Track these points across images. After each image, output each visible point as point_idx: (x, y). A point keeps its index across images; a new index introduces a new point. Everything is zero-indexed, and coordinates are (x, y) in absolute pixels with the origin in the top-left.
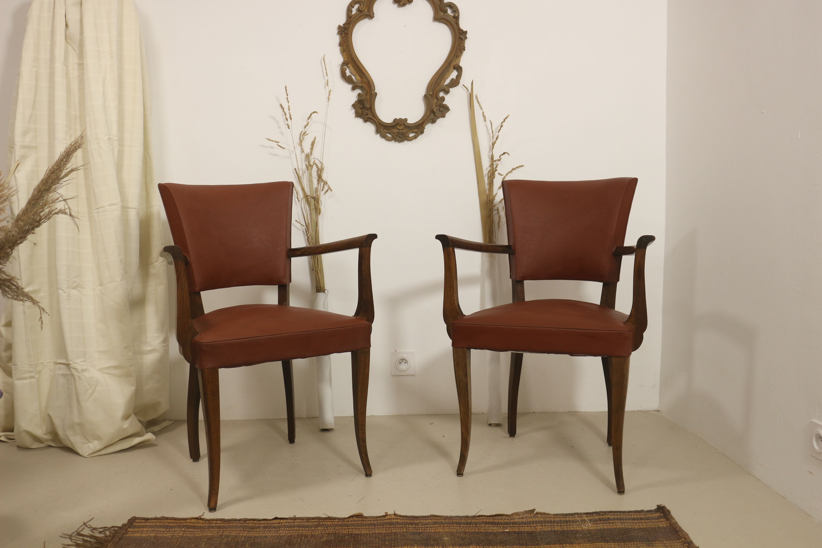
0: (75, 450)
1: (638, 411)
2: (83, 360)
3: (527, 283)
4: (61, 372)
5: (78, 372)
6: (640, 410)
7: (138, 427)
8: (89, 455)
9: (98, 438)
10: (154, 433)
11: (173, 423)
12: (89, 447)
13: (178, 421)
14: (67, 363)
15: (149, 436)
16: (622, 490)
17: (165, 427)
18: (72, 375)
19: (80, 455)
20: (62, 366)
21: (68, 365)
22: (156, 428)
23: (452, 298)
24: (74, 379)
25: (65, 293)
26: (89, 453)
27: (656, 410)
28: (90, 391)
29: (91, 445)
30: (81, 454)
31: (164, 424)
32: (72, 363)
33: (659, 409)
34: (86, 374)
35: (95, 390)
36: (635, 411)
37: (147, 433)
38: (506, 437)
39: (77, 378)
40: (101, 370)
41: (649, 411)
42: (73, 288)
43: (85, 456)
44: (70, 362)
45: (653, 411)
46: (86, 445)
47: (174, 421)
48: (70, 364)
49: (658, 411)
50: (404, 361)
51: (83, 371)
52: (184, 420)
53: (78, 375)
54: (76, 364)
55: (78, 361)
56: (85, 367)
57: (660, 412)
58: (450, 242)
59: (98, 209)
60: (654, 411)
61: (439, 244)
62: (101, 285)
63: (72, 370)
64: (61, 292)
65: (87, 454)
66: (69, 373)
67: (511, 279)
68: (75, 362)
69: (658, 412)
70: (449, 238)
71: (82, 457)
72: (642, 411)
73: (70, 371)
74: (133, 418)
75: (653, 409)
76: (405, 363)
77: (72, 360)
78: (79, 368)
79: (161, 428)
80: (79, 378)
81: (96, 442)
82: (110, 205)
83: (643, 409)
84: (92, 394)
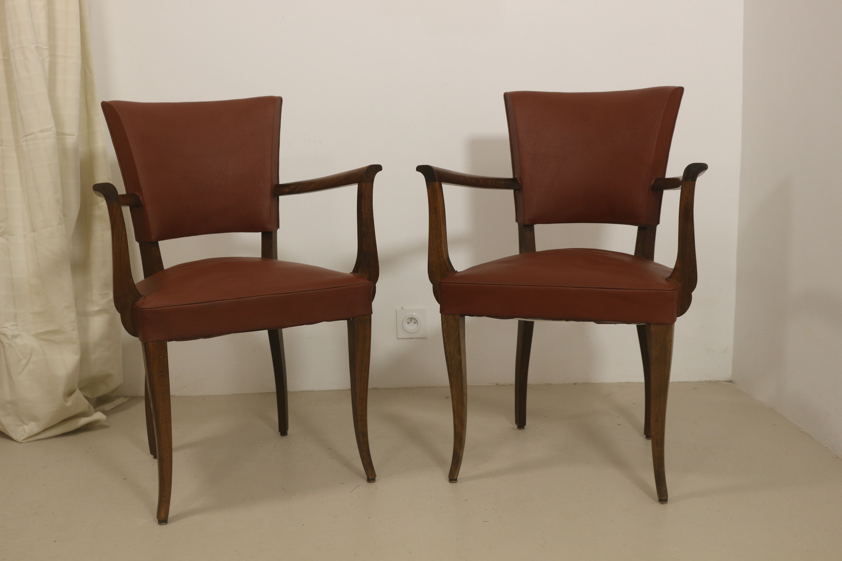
0: (7, 434)
1: (706, 381)
2: (14, 323)
3: (538, 228)
5: (8, 339)
6: (708, 379)
7: (85, 405)
8: (25, 439)
9: (34, 419)
10: (104, 412)
11: (129, 400)
12: (24, 429)
13: (134, 397)
15: (98, 416)
16: (664, 498)
17: (118, 406)
18: (1, 342)
19: (14, 440)
22: (108, 407)
23: (440, 250)
24: (4, 347)
26: (25, 437)
27: (728, 380)
28: (24, 362)
29: (26, 427)
30: (15, 438)
31: (118, 402)
33: (731, 379)
34: (18, 341)
35: (29, 360)
36: (701, 382)
37: (95, 412)
38: (514, 429)
39: (6, 345)
40: (36, 336)
41: (719, 381)
43: (19, 441)
45: (723, 381)
46: (21, 428)
47: (129, 397)
49: (731, 381)
50: (413, 321)
51: (14, 337)
52: (142, 397)
53: (8, 342)
54: (5, 329)
55: (8, 325)
56: (16, 333)
57: (732, 382)
58: (436, 175)
59: (26, 136)
60: (726, 381)
61: (421, 177)
62: (34, 230)
63: (1, 336)
65: (22, 438)
67: (518, 223)
68: (5, 326)
69: (730, 383)
70: (434, 170)
71: (16, 443)
72: (710, 382)
74: (78, 394)
75: (724, 380)
76: (415, 323)
78: (9, 333)
79: (113, 407)
80: (10, 345)
81: (33, 424)
82: (42, 131)
83: (712, 379)
84: (27, 364)
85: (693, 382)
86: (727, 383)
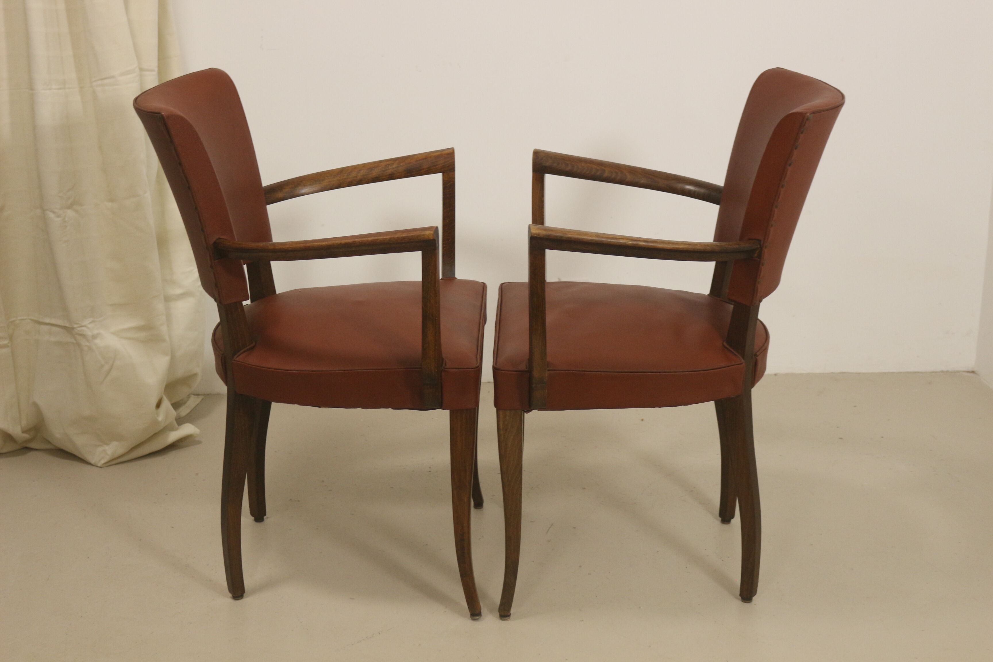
0: (85, 459)
1: (942, 372)
2: (90, 320)
4: (53, 339)
5: (88, 340)
6: (944, 369)
7: (173, 414)
8: (106, 462)
9: (119, 438)
11: (202, 399)
12: (103, 451)
13: (208, 394)
14: (67, 325)
17: (193, 409)
18: (79, 345)
19: (90, 464)
20: (54, 329)
21: (69, 330)
22: (182, 411)
24: (82, 351)
25: (58, 216)
26: (105, 460)
27: (970, 369)
28: (107, 367)
29: (106, 448)
30: (92, 462)
31: (191, 403)
32: (78, 327)
33: (975, 369)
34: (97, 341)
35: (113, 365)
36: (936, 372)
37: (178, 422)
39: (85, 348)
40: (116, 334)
41: (958, 372)
42: (69, 207)
43: (99, 465)
44: (75, 326)
45: (964, 371)
46: (100, 449)
47: (202, 395)
48: (73, 328)
49: (973, 372)
51: (94, 337)
53: (88, 344)
54: (82, 328)
55: (86, 322)
56: (96, 332)
57: (976, 374)
59: (102, 80)
60: (968, 372)
62: (112, 200)
63: (78, 337)
64: (51, 215)
65: (103, 462)
66: (70, 340)
68: (83, 324)
69: (972, 375)
71: (94, 467)
72: (947, 372)
73: (75, 339)
74: (166, 404)
75: (966, 369)
77: (77, 322)
78: (89, 333)
79: (188, 411)
80: (90, 348)
81: (114, 444)
82: (123, 74)
83: (950, 368)
84: (109, 371)
85: (926, 372)
86: (969, 374)
